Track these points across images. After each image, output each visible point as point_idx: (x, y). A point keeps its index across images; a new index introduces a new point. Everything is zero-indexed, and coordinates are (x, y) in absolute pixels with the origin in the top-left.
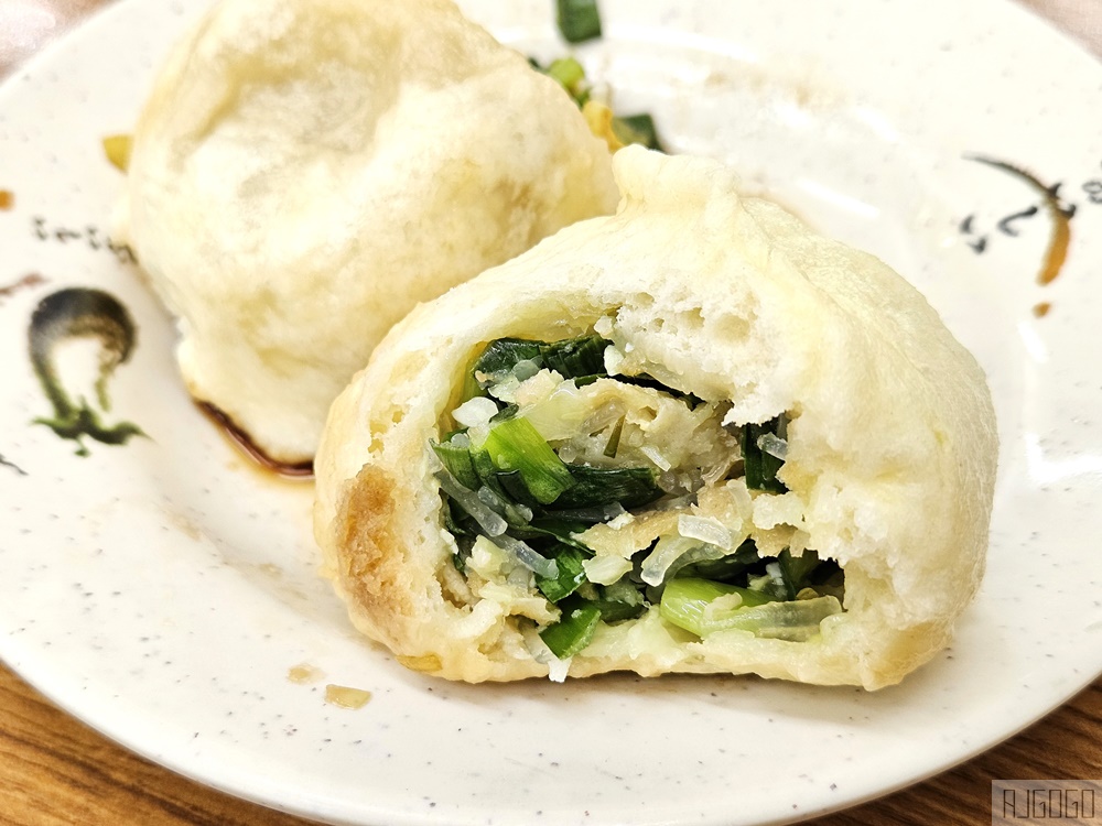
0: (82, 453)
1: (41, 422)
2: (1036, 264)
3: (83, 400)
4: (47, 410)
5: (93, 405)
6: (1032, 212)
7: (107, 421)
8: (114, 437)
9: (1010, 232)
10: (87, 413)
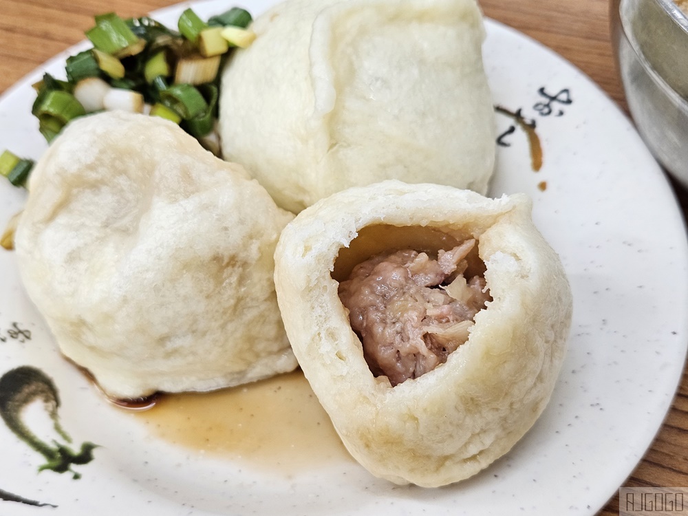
0: (76, 477)
1: (42, 468)
2: (527, 160)
3: (55, 442)
4: (42, 460)
5: (63, 443)
6: (512, 130)
7: (76, 450)
8: (85, 457)
9: (504, 145)
10: (63, 451)
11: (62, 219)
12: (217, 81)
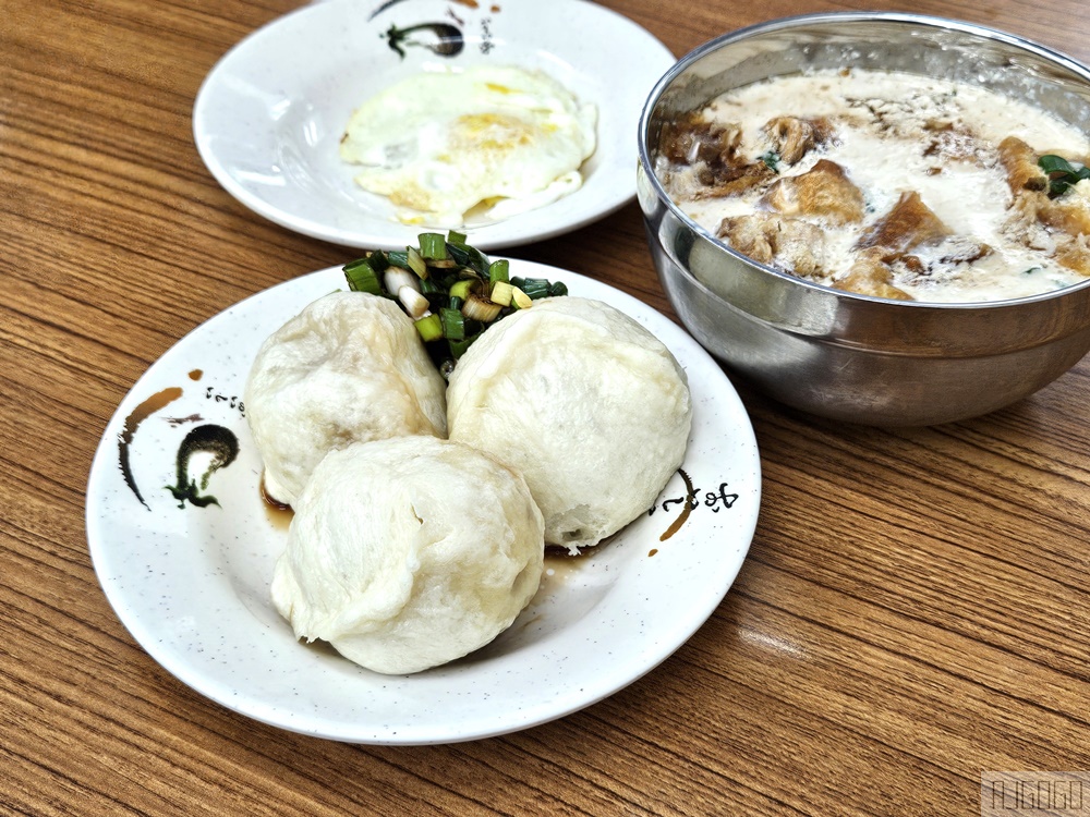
0: (182, 507)
1: (169, 488)
2: (665, 528)
3: (194, 481)
4: (174, 482)
5: (198, 485)
6: (679, 501)
7: (201, 494)
8: (202, 503)
9: (665, 508)
10: (193, 488)
12: (487, 325)
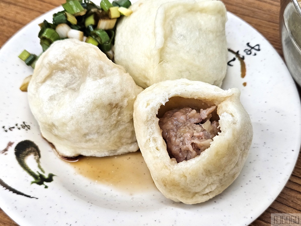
0: (46, 187)
1: (33, 183)
2: (239, 73)
3: (38, 172)
4: (32, 179)
5: (41, 173)
6: (234, 59)
7: (46, 176)
8: (50, 179)
9: (231, 65)
10: (41, 176)
11: (48, 82)
12: (115, 29)
